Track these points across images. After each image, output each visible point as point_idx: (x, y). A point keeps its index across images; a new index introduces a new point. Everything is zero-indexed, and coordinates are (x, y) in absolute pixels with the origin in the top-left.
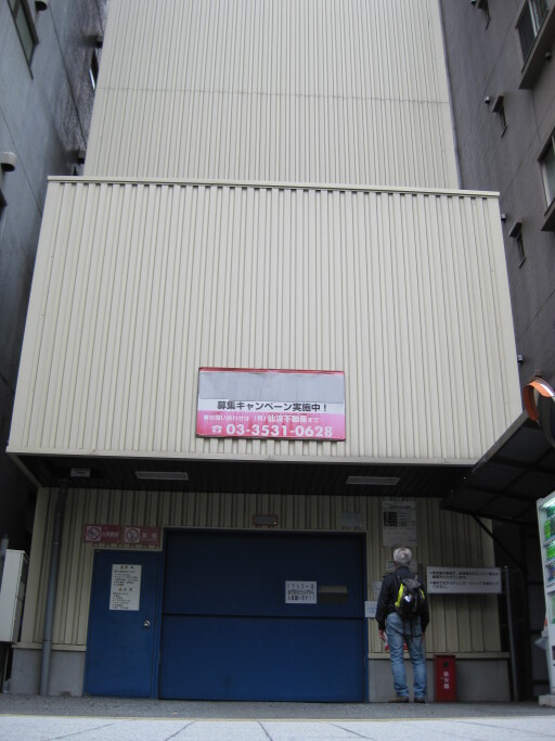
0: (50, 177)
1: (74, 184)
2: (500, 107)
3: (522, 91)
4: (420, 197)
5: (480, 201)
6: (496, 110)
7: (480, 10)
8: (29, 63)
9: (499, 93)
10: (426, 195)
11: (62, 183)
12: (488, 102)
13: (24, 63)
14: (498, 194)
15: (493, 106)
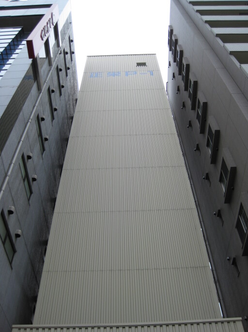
0: (14, 326)
1: (25, 329)
2: (234, 263)
3: (244, 257)
4: (201, 325)
5: (232, 324)
6: (233, 264)
7: (218, 218)
8: (11, 263)
9: (233, 256)
10: (204, 323)
11: (20, 329)
12: (228, 260)
13: (8, 264)
14: (240, 318)
15: (231, 261)
